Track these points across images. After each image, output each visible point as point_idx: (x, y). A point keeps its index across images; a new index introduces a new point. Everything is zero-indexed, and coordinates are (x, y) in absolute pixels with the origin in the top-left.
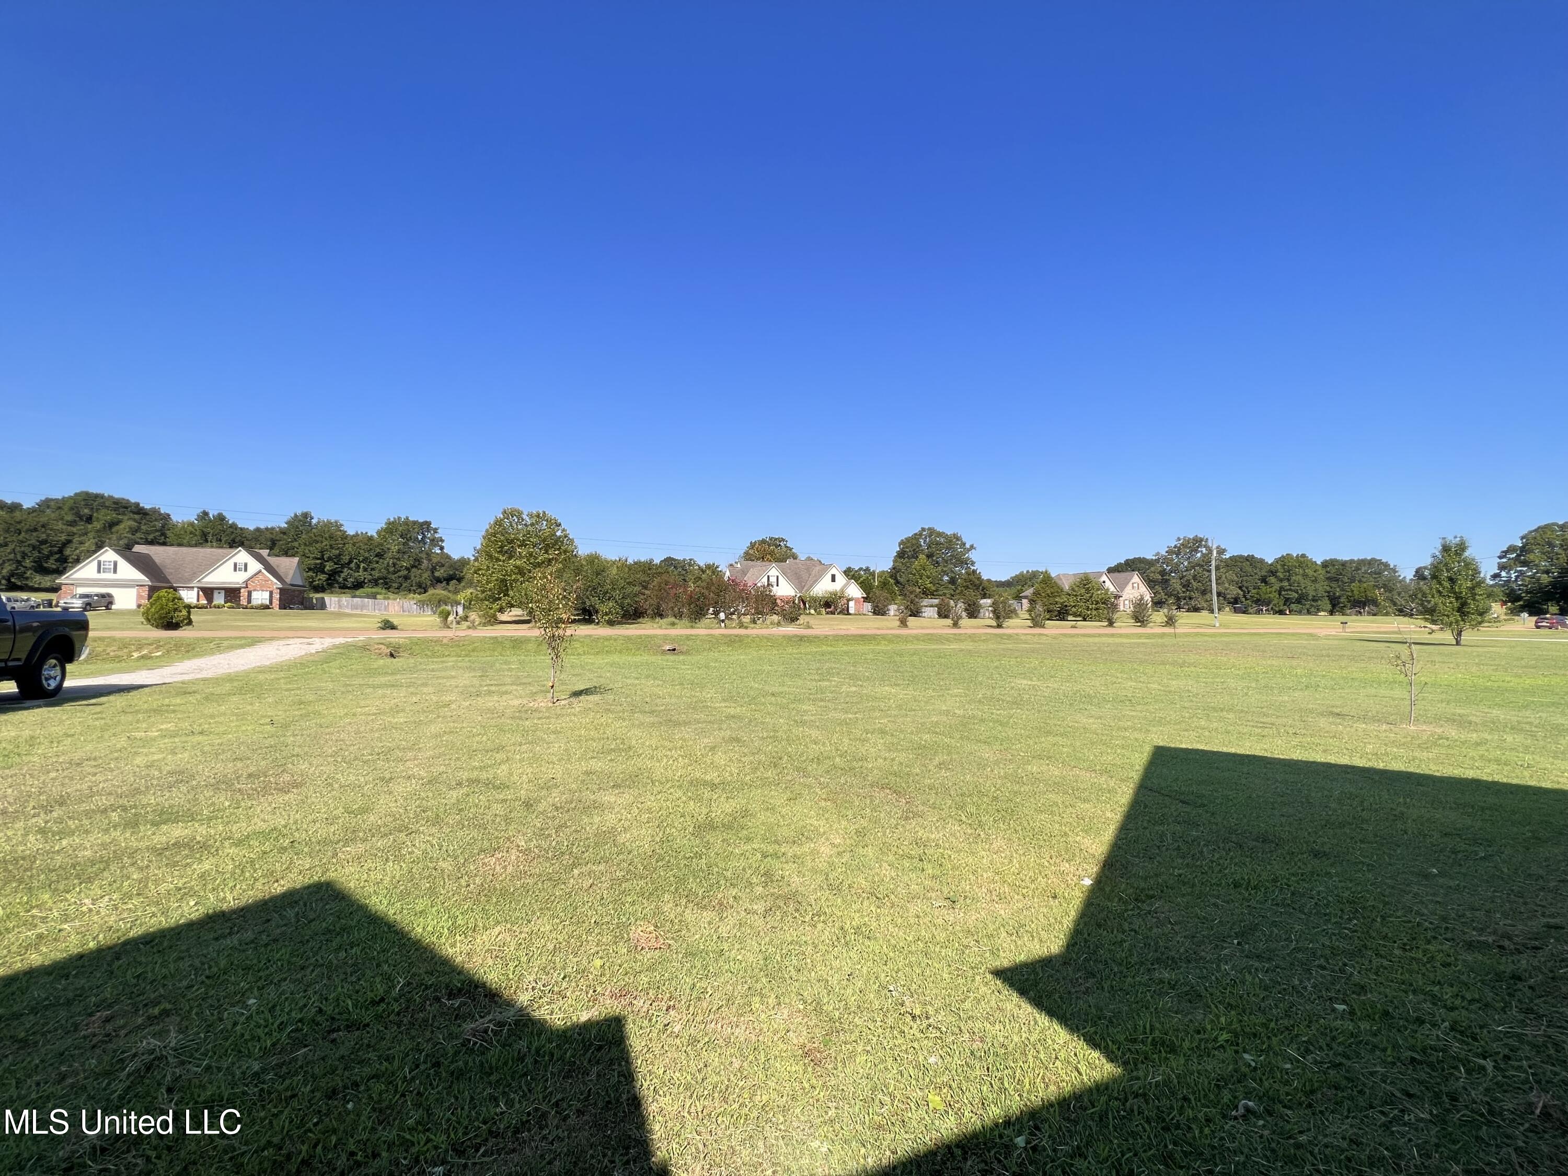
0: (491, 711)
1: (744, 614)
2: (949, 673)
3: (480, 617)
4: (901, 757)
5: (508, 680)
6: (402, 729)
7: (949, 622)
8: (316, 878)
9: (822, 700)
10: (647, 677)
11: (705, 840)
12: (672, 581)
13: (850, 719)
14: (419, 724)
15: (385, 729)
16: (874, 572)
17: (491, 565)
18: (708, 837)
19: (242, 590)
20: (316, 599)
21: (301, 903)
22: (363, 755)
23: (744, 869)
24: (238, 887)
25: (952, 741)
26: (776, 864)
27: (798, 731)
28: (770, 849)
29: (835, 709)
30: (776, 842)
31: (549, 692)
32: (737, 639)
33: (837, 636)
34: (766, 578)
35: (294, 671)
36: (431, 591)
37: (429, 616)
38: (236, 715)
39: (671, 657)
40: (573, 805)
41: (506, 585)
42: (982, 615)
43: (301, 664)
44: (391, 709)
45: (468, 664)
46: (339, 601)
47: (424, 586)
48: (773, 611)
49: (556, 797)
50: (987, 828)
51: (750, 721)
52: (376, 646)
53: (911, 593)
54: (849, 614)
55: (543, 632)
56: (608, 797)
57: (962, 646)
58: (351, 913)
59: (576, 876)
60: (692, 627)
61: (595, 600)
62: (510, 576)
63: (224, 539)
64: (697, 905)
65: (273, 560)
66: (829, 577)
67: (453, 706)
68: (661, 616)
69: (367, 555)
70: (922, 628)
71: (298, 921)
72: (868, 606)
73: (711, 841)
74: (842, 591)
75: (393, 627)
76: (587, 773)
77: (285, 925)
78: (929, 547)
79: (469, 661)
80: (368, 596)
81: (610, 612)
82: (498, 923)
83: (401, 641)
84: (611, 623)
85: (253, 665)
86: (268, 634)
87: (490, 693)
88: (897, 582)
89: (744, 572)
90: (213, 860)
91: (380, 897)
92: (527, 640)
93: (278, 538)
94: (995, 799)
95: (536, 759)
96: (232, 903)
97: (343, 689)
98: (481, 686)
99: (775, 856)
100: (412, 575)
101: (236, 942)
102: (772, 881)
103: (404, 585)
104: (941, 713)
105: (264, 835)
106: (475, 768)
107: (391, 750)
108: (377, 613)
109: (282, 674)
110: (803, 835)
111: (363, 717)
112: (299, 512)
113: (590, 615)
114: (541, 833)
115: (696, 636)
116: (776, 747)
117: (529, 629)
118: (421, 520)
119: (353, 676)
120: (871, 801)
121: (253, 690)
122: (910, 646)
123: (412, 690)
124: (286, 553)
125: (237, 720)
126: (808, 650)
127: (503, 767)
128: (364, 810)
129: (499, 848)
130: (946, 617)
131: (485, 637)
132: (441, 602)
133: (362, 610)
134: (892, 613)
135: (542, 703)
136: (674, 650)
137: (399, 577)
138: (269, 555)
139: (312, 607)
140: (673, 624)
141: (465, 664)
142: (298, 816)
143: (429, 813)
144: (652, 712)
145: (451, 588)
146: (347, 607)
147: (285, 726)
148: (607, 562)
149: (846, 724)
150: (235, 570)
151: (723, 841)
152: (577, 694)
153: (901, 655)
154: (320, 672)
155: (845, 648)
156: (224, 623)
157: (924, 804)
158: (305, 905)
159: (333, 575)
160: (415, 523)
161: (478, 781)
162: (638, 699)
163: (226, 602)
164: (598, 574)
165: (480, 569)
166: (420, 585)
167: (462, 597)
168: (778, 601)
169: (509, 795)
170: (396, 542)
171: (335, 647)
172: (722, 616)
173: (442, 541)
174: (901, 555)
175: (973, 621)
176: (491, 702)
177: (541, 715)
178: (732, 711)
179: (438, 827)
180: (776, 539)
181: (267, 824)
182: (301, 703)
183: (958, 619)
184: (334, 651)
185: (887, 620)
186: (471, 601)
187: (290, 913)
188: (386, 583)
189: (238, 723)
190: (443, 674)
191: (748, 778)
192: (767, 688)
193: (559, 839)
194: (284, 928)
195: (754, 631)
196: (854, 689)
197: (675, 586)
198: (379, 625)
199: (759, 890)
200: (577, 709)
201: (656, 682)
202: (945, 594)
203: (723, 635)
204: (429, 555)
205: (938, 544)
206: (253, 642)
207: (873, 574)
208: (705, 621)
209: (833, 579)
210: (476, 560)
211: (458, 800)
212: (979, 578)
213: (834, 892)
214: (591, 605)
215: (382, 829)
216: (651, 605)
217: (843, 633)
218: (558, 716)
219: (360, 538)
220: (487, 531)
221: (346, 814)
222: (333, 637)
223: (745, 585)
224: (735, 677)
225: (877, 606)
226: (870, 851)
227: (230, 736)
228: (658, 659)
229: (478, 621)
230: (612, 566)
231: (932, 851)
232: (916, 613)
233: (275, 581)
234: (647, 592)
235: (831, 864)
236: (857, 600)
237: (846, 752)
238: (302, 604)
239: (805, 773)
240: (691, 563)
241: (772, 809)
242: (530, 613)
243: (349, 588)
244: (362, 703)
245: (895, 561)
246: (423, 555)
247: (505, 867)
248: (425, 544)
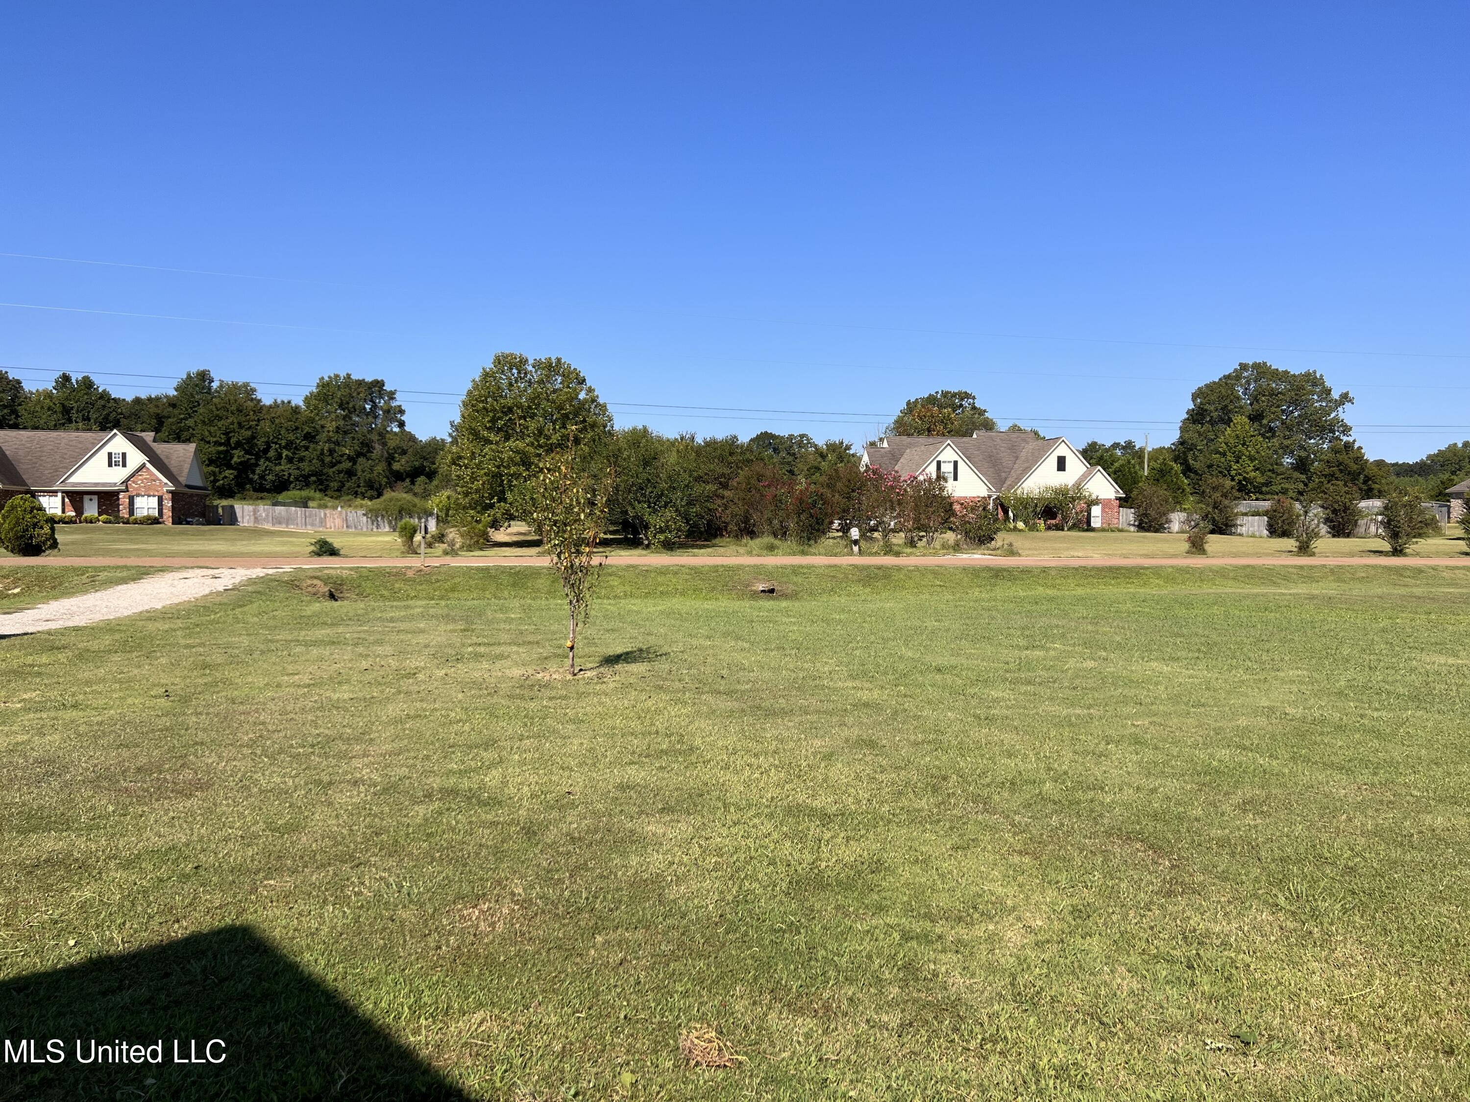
0: (477, 684)
1: (894, 531)
2: (1283, 641)
3: (462, 536)
4: (1171, 786)
5: (505, 637)
6: (346, 710)
7: (1290, 543)
8: (228, 921)
9: (1029, 683)
10: (726, 635)
11: (807, 904)
12: (768, 473)
13: (1078, 716)
14: (370, 702)
15: (321, 708)
16: (1142, 450)
17: (478, 451)
18: (812, 900)
19: (121, 495)
20: (223, 507)
21: (210, 954)
22: (292, 746)
23: (869, 957)
24: (128, 925)
25: (1274, 763)
26: (927, 953)
27: (981, 733)
28: (917, 927)
29: (1051, 699)
30: (928, 916)
31: (567, 657)
32: (880, 573)
33: (1066, 569)
34: (934, 465)
35: (195, 619)
36: (388, 494)
37: (386, 534)
38: (120, 682)
39: (768, 604)
40: (598, 837)
41: (501, 484)
42: (1362, 530)
43: (204, 607)
44: (331, 678)
45: (446, 611)
46: (255, 512)
47: (377, 486)
48: (946, 524)
49: (573, 822)
50: (1326, 920)
51: (895, 713)
52: (309, 582)
53: (1215, 489)
54: (1090, 529)
55: (556, 559)
56: (652, 827)
57: (1315, 589)
58: (276, 974)
59: (598, 946)
60: (803, 553)
61: (642, 508)
62: (508, 467)
63: (93, 416)
64: (789, 1005)
65: (161, 449)
66: (1052, 461)
67: (421, 676)
68: (752, 534)
69: (291, 437)
70: (1236, 555)
71: (207, 978)
72: (1128, 516)
73: (817, 906)
74: (1078, 486)
75: (333, 552)
76: (623, 787)
77: (190, 983)
78: (1255, 399)
79: (447, 606)
80: (295, 504)
81: (667, 527)
82: (480, 1005)
83: (345, 573)
84: (669, 546)
85: (141, 609)
86: (157, 562)
87: (477, 657)
88: (1188, 470)
89: (895, 456)
90: (95, 886)
91: (315, 955)
92: (534, 573)
93: (165, 413)
94: (1351, 870)
95: (544, 762)
96: (121, 947)
97: (262, 647)
98: (463, 645)
99: (925, 938)
100: (359, 467)
101: (128, 1000)
102: (917, 980)
103: (348, 485)
104: (1256, 712)
105: (161, 855)
106: (451, 772)
107: (330, 740)
108: (310, 530)
109: (179, 623)
110: (975, 908)
111: (292, 690)
112: (194, 370)
113: (636, 532)
114: (547, 877)
115: (809, 567)
116: (937, 758)
117: (540, 555)
118: (369, 379)
119: (276, 627)
120: (1106, 860)
121: (140, 646)
122: (1208, 589)
123: (360, 649)
124: (179, 437)
125: (121, 690)
126: (1011, 593)
127: (494, 772)
128: (293, 828)
129: (484, 895)
130: (1285, 534)
131: (470, 568)
132: (403, 511)
133: (287, 525)
134: (1175, 526)
135: (556, 673)
136: (772, 591)
137: (340, 472)
138: (154, 441)
139: (216, 521)
140: (771, 548)
141: (440, 612)
142: (203, 831)
143: (384, 837)
144: (729, 693)
145: (417, 489)
146: (266, 520)
147: (185, 700)
148: (660, 440)
149: (1071, 725)
150: (110, 465)
151: (838, 908)
152: (612, 660)
153: (1189, 605)
154: (230, 620)
155: (1080, 591)
156: (101, 545)
157: (1205, 870)
158: (215, 957)
159: (244, 469)
160: (360, 383)
161: (453, 792)
162: (708, 670)
163: (100, 514)
164: (646, 463)
165: (460, 458)
166: (370, 485)
167: (434, 503)
168: (957, 507)
169: (502, 815)
170: (333, 416)
171: (251, 581)
172: (855, 533)
173: (402, 412)
174: (1196, 417)
175: (1342, 543)
176: (479, 671)
177: (554, 693)
178: (865, 696)
179: (396, 858)
180: (954, 395)
181: (163, 840)
182: (205, 666)
183: (1310, 538)
184: (250, 589)
185: (1166, 541)
186: (448, 510)
187: (196, 967)
188: (320, 482)
189: (121, 694)
190: (403, 626)
191: (886, 808)
192: (928, 658)
193: (575, 887)
194: (188, 987)
195: (910, 560)
196: (1090, 664)
197: (775, 482)
198: (312, 548)
199: (894, 991)
200: (612, 685)
201: (740, 643)
202: (1284, 492)
203: (855, 567)
204: (383, 435)
205: (1273, 394)
206: (139, 574)
207: (1139, 454)
208: (826, 542)
209: (1061, 464)
210: (455, 442)
211: (426, 820)
212: (1359, 458)
213: (1025, 1007)
214: (636, 517)
215: (318, 857)
216: (734, 516)
217: (1076, 563)
218: (580, 695)
219: (280, 411)
220: (470, 393)
221: (268, 833)
222: (248, 568)
223: (896, 479)
224: (873, 638)
225: (1146, 515)
226: (1095, 945)
227: (112, 712)
228: (745, 606)
229: (459, 542)
230: (669, 450)
231: (1211, 953)
232: (1223, 527)
233: (165, 480)
234: (727, 493)
235: (1022, 961)
236: (1106, 504)
237: (1066, 773)
238: (203, 515)
239: (987, 806)
240: (803, 441)
241: (924, 861)
242: (539, 530)
243: (269, 491)
244: (290, 668)
245: (1183, 430)
246: (375, 437)
247: (493, 925)
248: (376, 417)
